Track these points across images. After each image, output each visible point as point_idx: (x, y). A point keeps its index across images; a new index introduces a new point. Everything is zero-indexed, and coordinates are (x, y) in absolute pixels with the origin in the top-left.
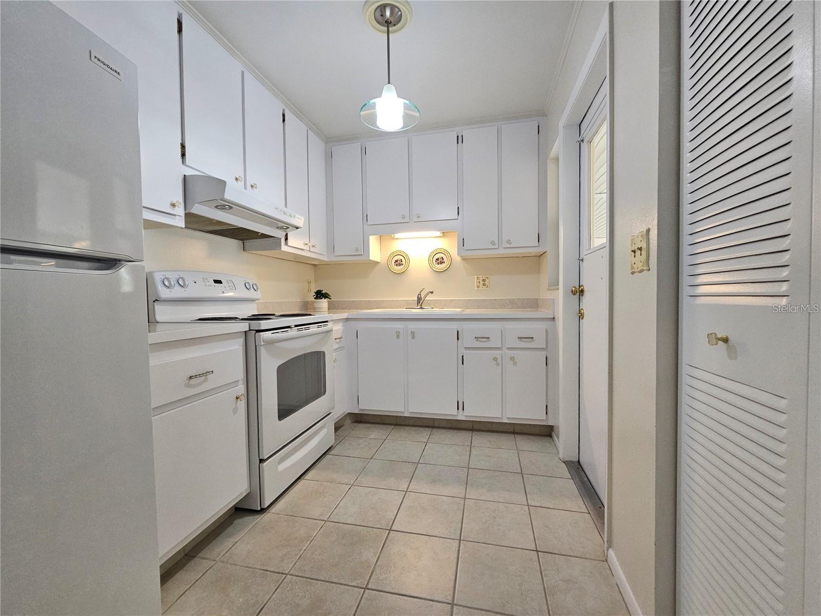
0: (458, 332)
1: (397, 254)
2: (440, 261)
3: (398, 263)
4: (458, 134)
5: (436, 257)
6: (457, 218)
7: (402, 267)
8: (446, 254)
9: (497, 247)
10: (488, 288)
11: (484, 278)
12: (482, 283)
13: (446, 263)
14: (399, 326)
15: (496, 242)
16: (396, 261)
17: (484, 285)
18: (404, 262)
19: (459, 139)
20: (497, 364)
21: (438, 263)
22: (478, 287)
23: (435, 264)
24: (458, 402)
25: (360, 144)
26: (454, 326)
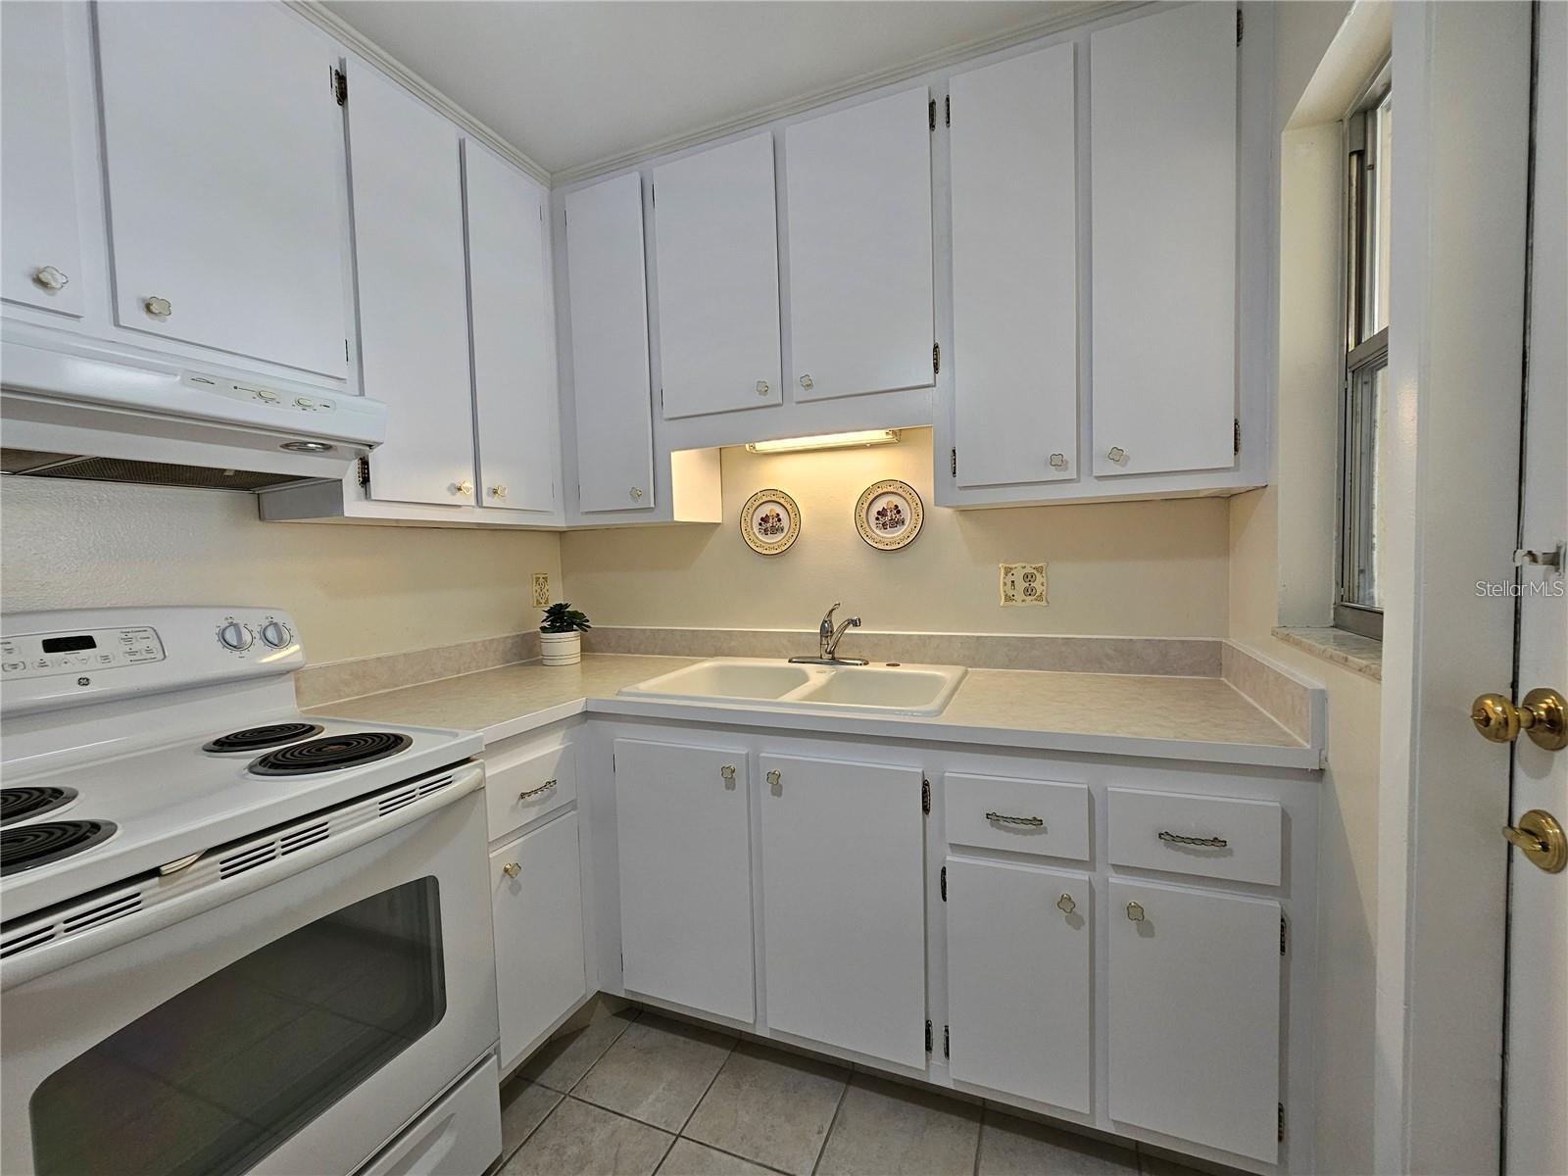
0: (926, 784)
1: (765, 499)
2: (890, 519)
3: (769, 525)
4: (933, 97)
5: (879, 506)
6: (931, 382)
7: (779, 537)
8: (908, 497)
9: (1072, 473)
10: (1044, 603)
11: (1029, 570)
12: (1021, 585)
13: (907, 523)
14: (734, 748)
15: (1070, 455)
16: (765, 520)
17: (1029, 592)
18: (785, 523)
19: (937, 113)
20: (1074, 920)
21: (884, 525)
22: (1008, 598)
23: (874, 527)
24: (928, 1025)
25: (636, 176)
26: (912, 765)
